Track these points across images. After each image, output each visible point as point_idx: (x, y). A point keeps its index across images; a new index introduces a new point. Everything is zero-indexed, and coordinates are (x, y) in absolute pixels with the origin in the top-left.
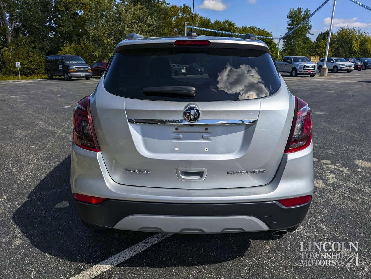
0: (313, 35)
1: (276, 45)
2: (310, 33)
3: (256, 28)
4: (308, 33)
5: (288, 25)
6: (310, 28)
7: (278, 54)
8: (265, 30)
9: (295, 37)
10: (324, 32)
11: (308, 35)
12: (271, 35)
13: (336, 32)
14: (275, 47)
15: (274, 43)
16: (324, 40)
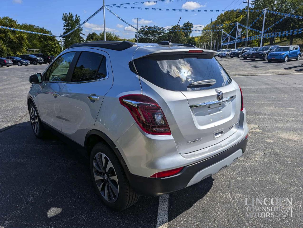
0: (85, 35)
1: (59, 42)
2: (82, 34)
3: (35, 26)
4: (81, 33)
5: (64, 26)
6: (82, 30)
7: (62, 50)
8: (44, 28)
9: (72, 36)
10: (91, 34)
11: (81, 35)
12: (51, 33)
13: (99, 34)
14: (59, 43)
15: (57, 41)
16: (92, 39)
